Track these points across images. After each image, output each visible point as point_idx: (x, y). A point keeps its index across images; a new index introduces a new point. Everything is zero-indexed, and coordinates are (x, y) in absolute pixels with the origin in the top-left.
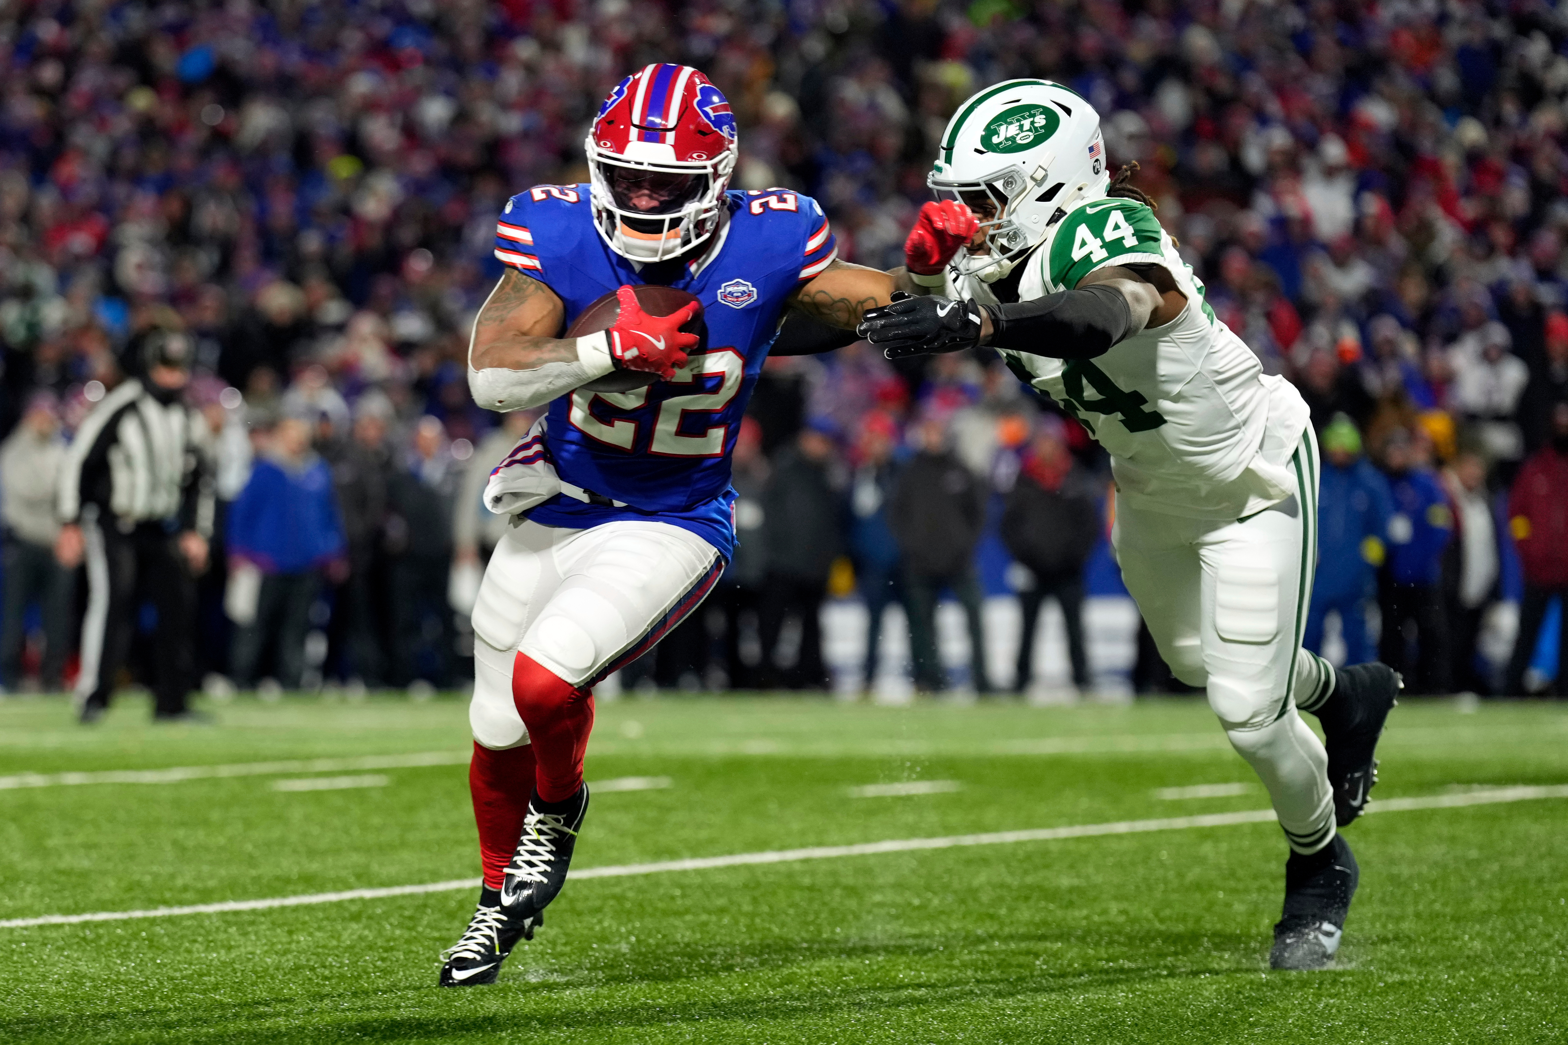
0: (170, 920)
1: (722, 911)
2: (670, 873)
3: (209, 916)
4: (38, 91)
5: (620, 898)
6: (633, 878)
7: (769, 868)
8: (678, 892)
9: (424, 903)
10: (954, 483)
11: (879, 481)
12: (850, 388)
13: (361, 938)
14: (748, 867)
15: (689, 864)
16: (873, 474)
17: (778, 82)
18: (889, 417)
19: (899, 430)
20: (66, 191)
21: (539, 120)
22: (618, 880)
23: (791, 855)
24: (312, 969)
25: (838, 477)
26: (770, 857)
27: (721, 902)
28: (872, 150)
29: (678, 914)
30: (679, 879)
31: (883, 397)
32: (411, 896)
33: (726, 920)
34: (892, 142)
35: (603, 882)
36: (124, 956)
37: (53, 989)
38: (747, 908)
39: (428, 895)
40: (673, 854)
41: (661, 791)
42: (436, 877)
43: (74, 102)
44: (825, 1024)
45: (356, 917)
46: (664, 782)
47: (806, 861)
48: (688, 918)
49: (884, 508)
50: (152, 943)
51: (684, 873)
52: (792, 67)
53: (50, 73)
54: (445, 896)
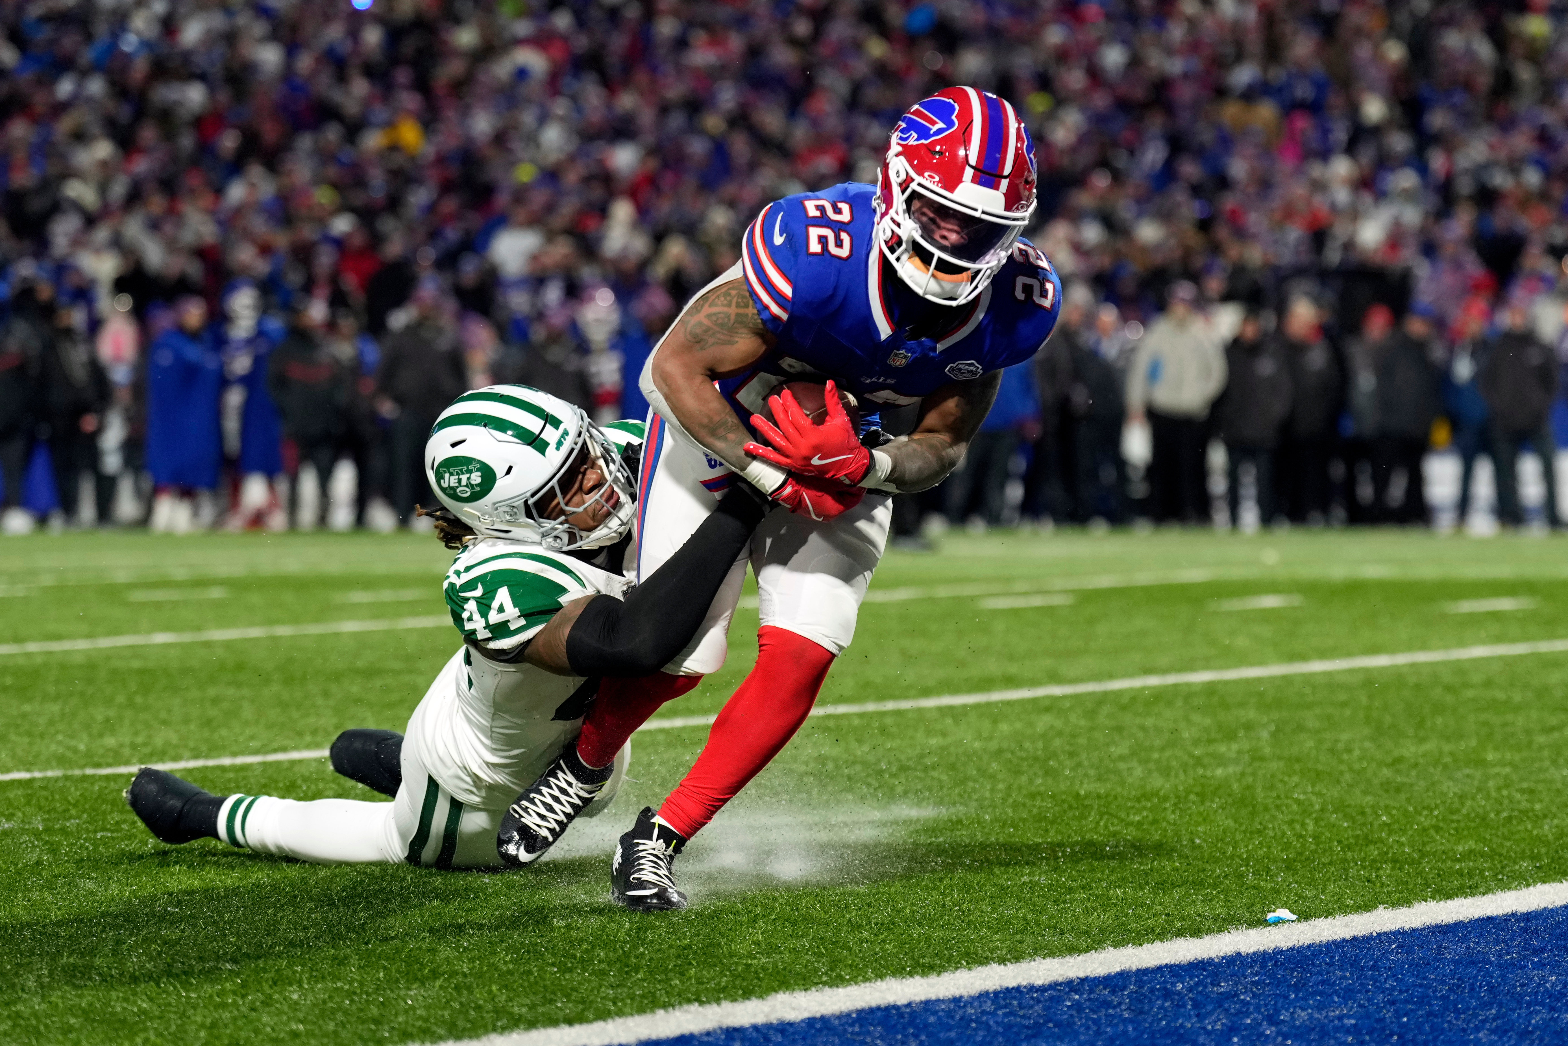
0: (898, 713)
1: (1344, 705)
2: (1303, 675)
3: (929, 710)
4: (794, 42)
5: (1261, 695)
6: (1272, 679)
7: (1382, 670)
8: (1308, 690)
9: (1102, 699)
10: (1534, 358)
11: (1474, 355)
12: (1448, 279)
13: (1052, 727)
14: (1366, 670)
15: (1317, 666)
16: (1470, 350)
17: (1392, 31)
18: (1481, 303)
19: (1490, 313)
20: (815, 123)
21: (1196, 64)
22: (1259, 680)
23: (1402, 659)
24: (1012, 752)
25: (1438, 353)
26: (1381, 661)
27: (1342, 697)
28: (1468, 86)
29: (1309, 706)
30: (1308, 679)
31: (1476, 288)
32: (1092, 694)
33: (1348, 712)
34: (1484, 81)
35: (1248, 682)
36: (860, 741)
37: (803, 768)
38: (1364, 700)
39: (1106, 694)
40: (1303, 657)
41: (1294, 608)
42: (1111, 676)
43: (823, 50)
44: (1428, 797)
45: (1047, 710)
46: (1296, 600)
47: (1413, 665)
48: (1318, 711)
49: (1477, 378)
50: (883, 730)
51: (1313, 675)
52: (1403, 19)
53: (802, 27)
54: (1119, 693)
